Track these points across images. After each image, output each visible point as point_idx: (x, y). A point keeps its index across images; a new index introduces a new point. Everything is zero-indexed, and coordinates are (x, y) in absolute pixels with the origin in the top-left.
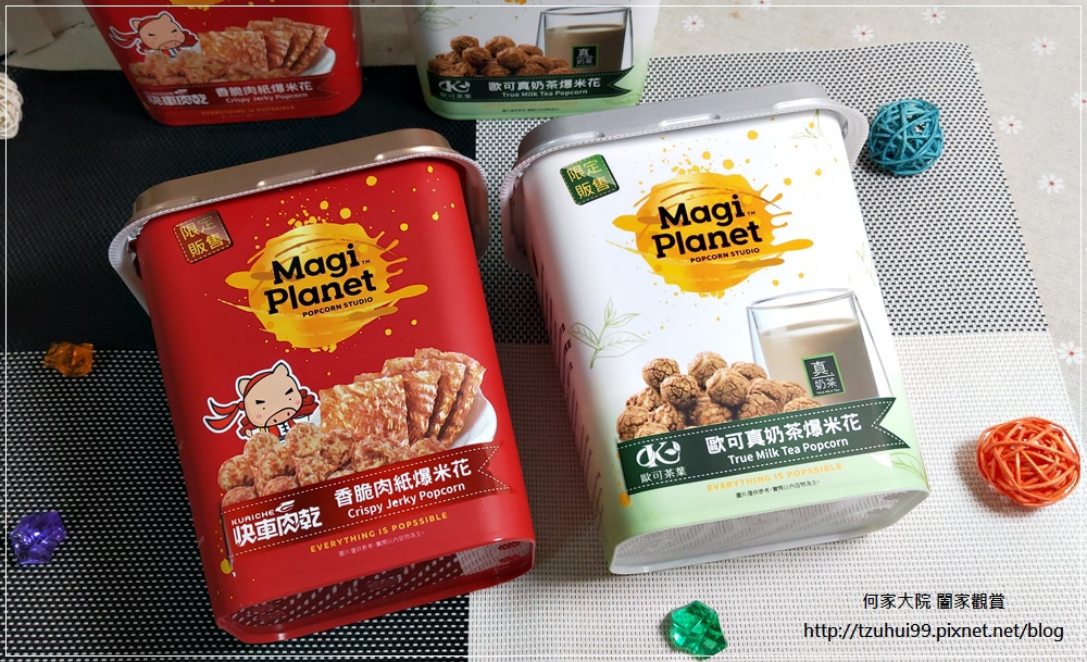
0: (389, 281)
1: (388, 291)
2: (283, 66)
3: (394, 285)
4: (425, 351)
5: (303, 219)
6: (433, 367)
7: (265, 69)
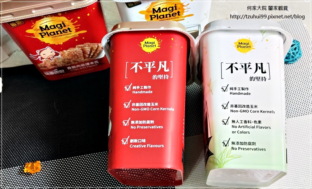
2: (89, 57)
7: (83, 59)
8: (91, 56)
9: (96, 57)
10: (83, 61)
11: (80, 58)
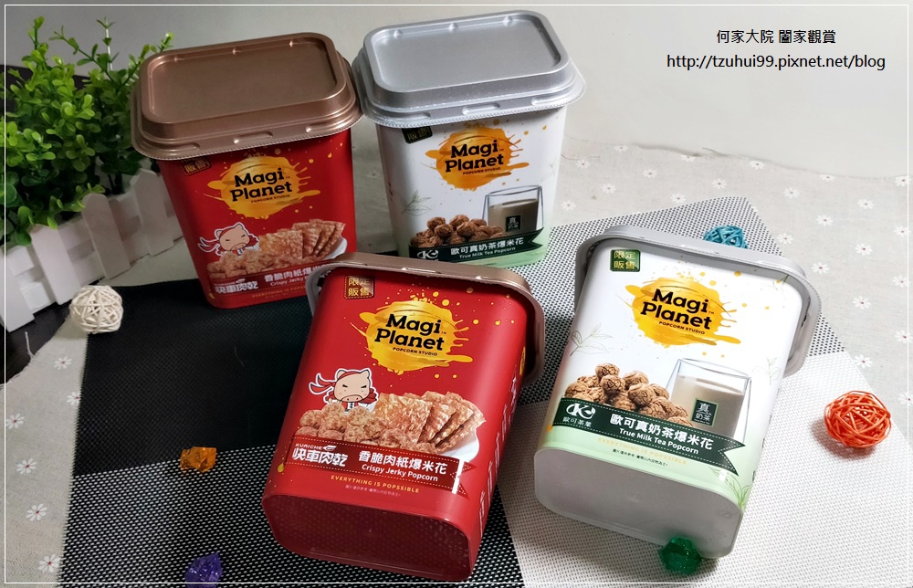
0: (451, 348)
1: (448, 354)
3: (454, 351)
4: (454, 394)
5: (420, 297)
6: (453, 405)
8: (317, 252)
9: (326, 255)
10: (300, 263)
11: (295, 255)
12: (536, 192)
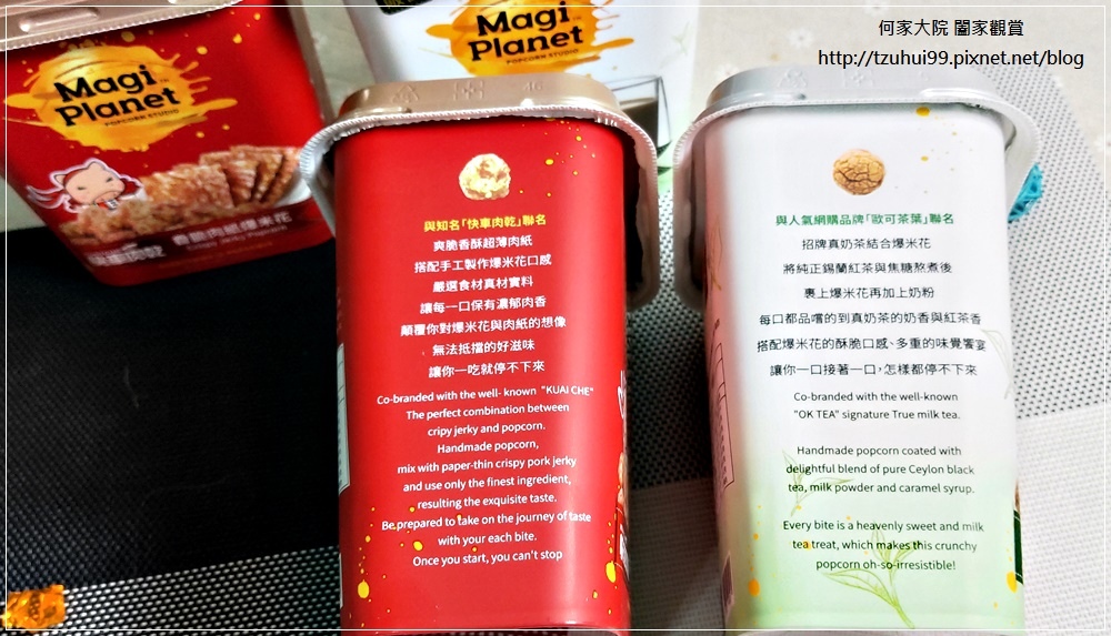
2: (251, 199)
7: (230, 206)
8: (258, 196)
9: (278, 200)
10: (231, 215)
11: (218, 203)
12: (652, 85)
